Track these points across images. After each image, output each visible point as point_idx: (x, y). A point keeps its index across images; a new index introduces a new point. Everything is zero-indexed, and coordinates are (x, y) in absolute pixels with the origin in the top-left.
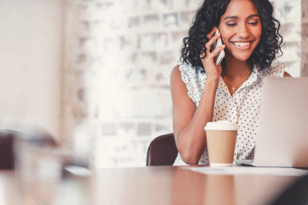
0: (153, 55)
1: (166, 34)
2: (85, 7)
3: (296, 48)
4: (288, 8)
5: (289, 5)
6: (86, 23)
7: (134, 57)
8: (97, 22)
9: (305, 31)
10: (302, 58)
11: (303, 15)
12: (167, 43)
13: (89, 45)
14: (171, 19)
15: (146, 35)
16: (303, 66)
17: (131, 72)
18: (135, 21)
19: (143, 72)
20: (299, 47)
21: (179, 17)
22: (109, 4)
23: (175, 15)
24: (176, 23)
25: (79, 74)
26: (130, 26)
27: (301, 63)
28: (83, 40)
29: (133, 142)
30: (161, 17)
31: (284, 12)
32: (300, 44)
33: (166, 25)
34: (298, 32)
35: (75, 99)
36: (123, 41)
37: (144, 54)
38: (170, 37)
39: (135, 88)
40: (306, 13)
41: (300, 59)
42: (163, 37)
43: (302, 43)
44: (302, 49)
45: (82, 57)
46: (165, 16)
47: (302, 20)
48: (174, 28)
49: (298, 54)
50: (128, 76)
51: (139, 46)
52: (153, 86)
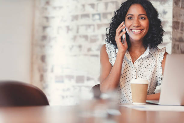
0: (86, 37)
1: (94, 25)
2: (46, 9)
3: (169, 35)
4: (165, 13)
5: (166, 11)
6: (47, 18)
7: (75, 38)
8: (53, 18)
9: (174, 26)
10: (173, 41)
11: (174, 17)
12: (94, 30)
13: (48, 30)
14: (97, 17)
15: (82, 25)
16: (173, 46)
17: (73, 46)
18: (75, 18)
19: (80, 47)
20: (171, 35)
21: (102, 15)
22: (61, 8)
23: (99, 14)
24: (100, 19)
25: (42, 47)
26: (72, 20)
27: (172, 44)
28: (44, 28)
29: (73, 86)
30: (91, 16)
31: (162, 14)
32: (171, 33)
33: (94, 20)
34: (170, 26)
35: (40, 61)
36: (68, 29)
37: (80, 36)
38: (96, 27)
39: (75, 56)
40: (175, 15)
41: (171, 41)
42: (92, 27)
43: (172, 32)
44: (172, 36)
45: (44, 38)
46: (93, 15)
47: (173, 19)
48: (98, 22)
49: (170, 39)
50: (71, 48)
51: (78, 32)
52: (86, 55)
